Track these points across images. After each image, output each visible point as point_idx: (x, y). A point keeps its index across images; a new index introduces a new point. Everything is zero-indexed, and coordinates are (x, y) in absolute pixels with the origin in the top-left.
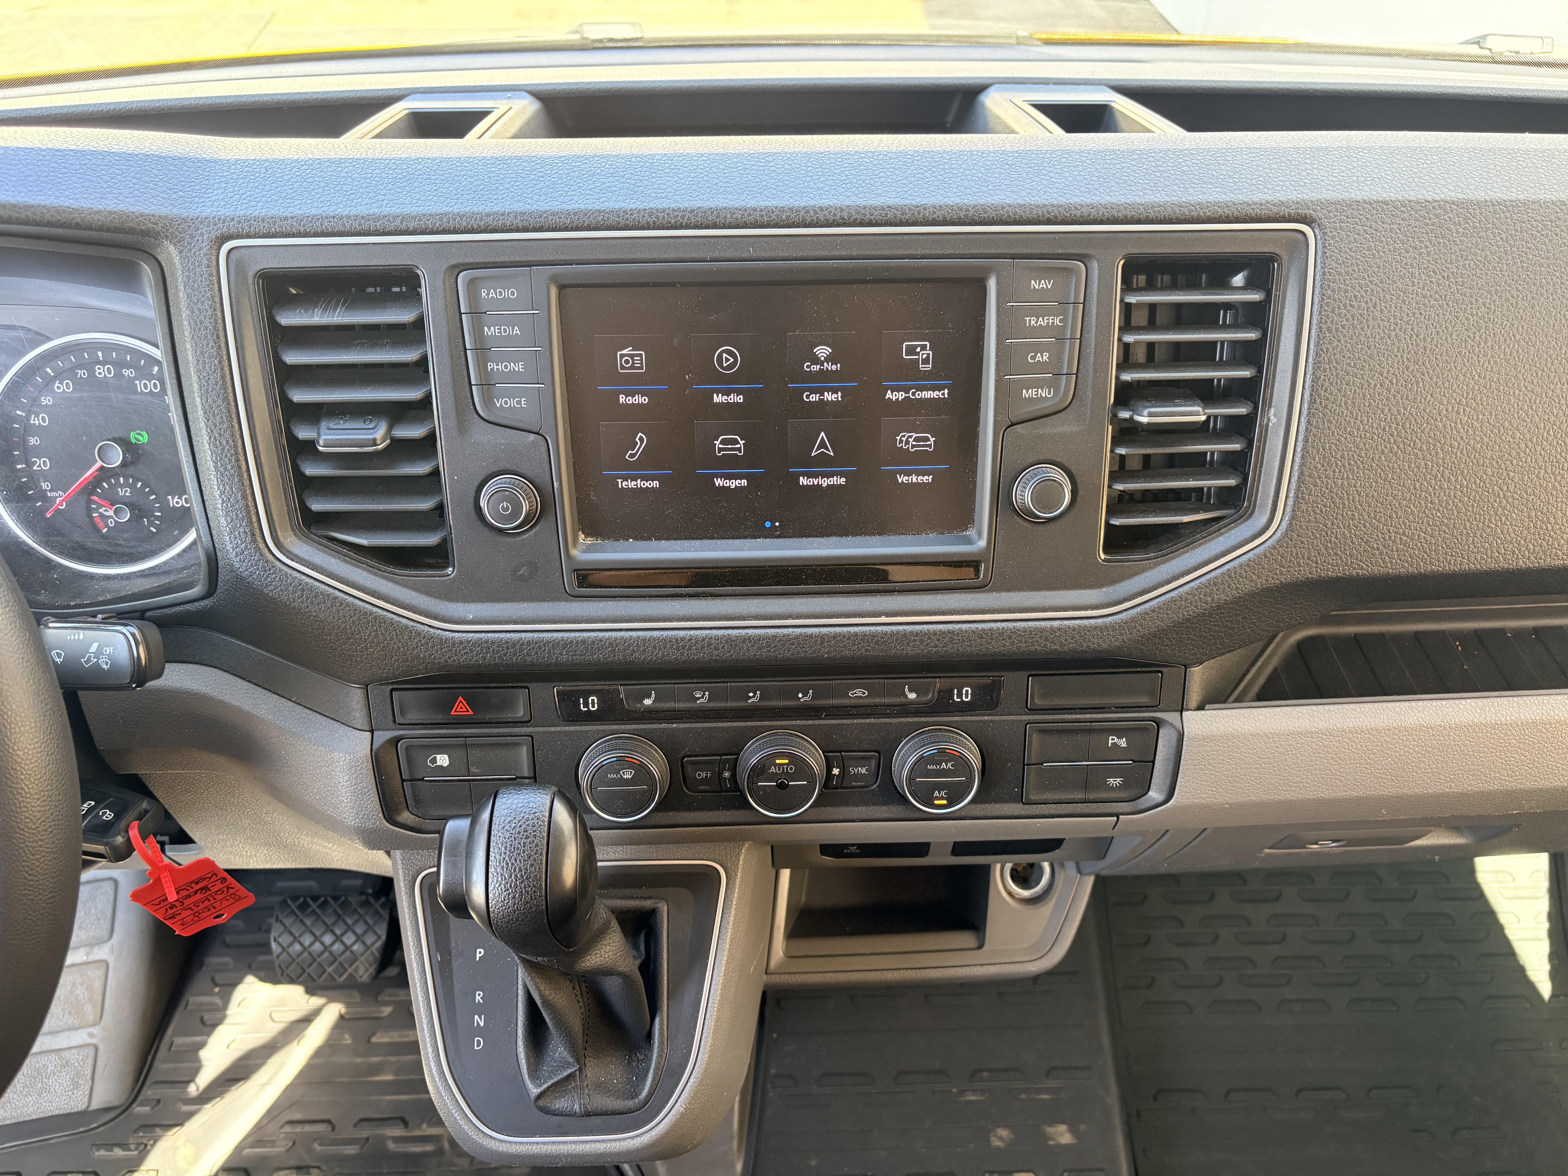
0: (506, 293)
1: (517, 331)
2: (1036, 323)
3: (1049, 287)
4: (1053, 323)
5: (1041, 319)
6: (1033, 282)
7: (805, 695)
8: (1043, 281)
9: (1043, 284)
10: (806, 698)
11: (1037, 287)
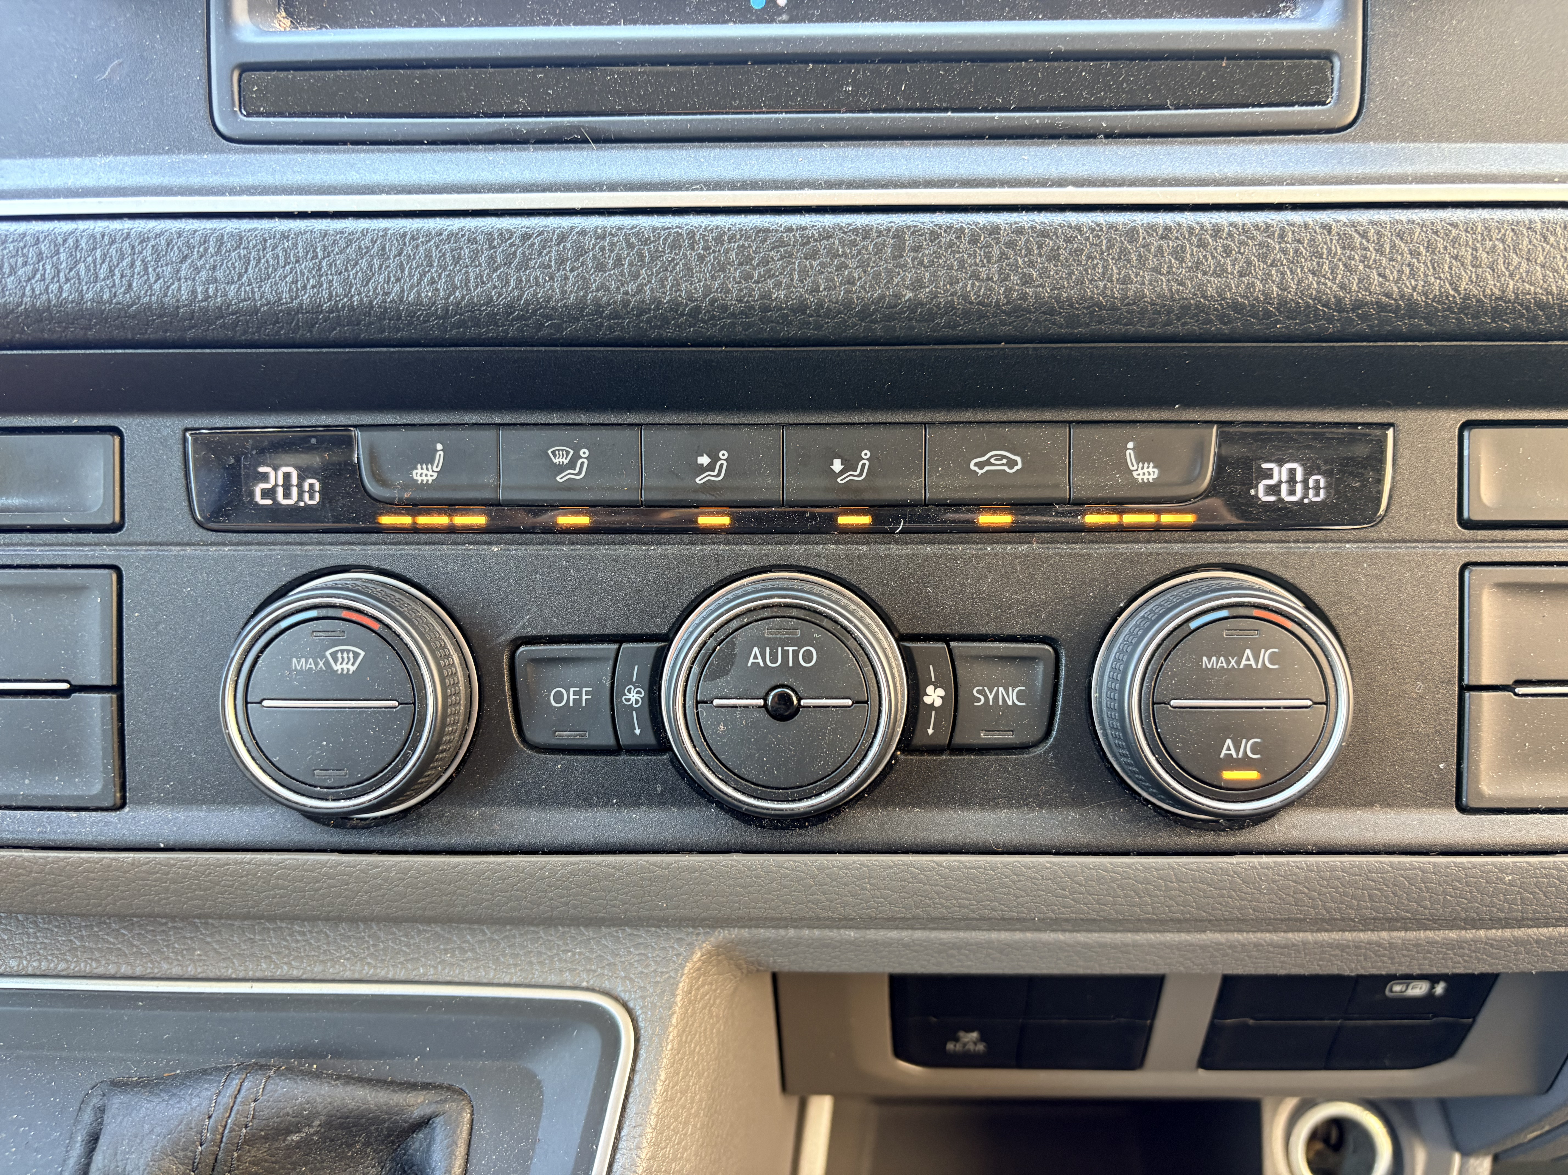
7: (849, 466)
10: (852, 476)
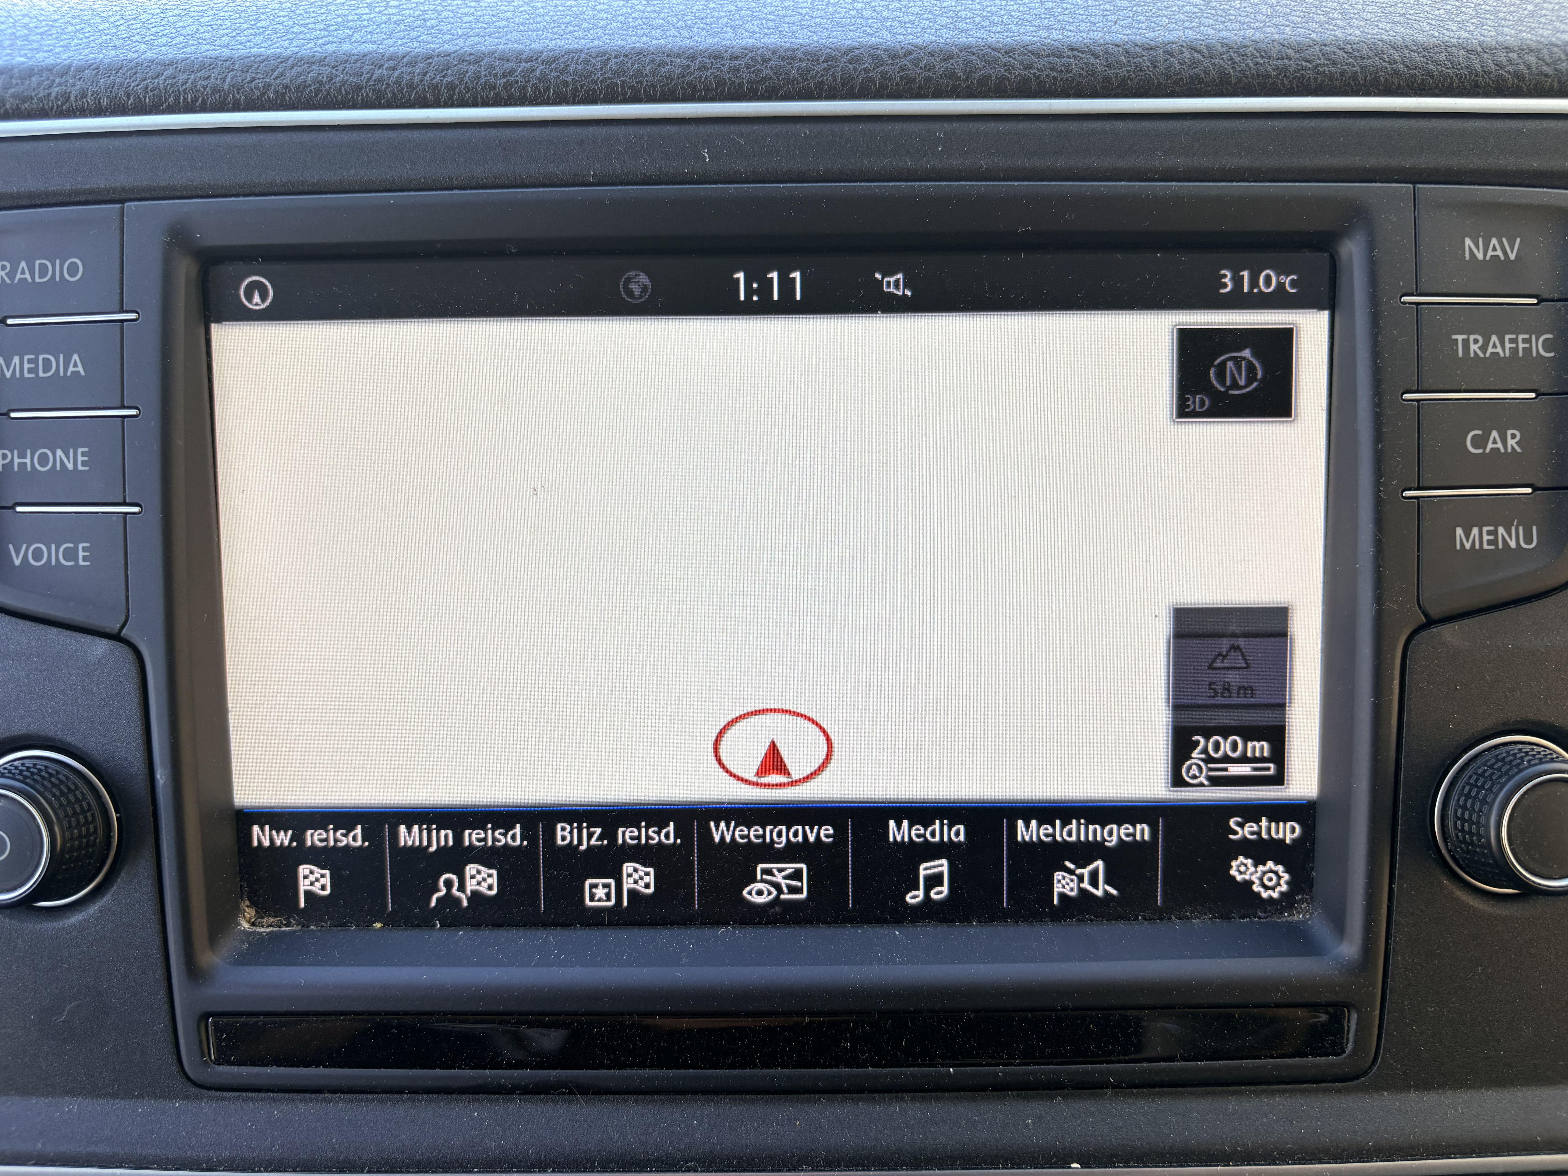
0: (58, 270)
1: (76, 365)
2: (1484, 348)
3: (1512, 257)
4: (1527, 351)
5: (1494, 338)
6: (1468, 242)
8: (1494, 241)
9: (1496, 248)
11: (1480, 256)
